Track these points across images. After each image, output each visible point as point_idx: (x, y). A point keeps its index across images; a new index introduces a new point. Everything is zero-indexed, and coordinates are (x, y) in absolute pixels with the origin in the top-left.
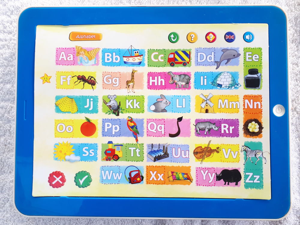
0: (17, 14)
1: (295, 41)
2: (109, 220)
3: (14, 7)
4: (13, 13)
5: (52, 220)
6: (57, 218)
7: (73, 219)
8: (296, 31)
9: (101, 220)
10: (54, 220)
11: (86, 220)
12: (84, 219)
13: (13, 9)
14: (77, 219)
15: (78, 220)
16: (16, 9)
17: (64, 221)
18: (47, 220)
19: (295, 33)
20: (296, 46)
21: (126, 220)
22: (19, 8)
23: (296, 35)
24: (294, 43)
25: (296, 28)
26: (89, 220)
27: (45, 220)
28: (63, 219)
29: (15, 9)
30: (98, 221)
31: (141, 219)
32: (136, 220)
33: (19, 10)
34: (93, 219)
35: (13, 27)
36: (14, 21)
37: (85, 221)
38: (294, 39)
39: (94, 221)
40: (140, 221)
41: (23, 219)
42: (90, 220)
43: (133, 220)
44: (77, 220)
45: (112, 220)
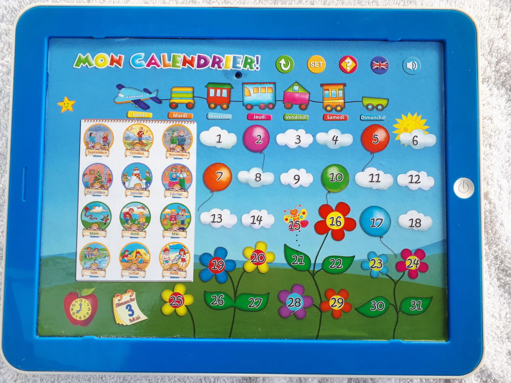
0: (10, 21)
1: (488, 81)
2: (158, 380)
3: (6, 9)
4: (5, 19)
5: (57, 378)
6: (67, 375)
7: (95, 377)
8: (489, 63)
9: (144, 378)
10: (60, 379)
11: (117, 379)
12: (113, 378)
13: (5, 13)
14: (102, 378)
15: (104, 379)
16: (10, 11)
17: (79, 381)
18: (48, 380)
19: (488, 66)
20: (488, 88)
21: (188, 378)
22: (16, 10)
23: (489, 69)
24: (486, 83)
25: (489, 58)
26: (122, 379)
27: (44, 380)
28: (76, 377)
29: (8, 13)
30: (137, 380)
31: (214, 377)
32: (205, 378)
33: (15, 13)
34: (130, 377)
35: (3, 44)
36: (5, 33)
37: (115, 380)
38: (487, 77)
39: (132, 381)
40: (212, 380)
41: (5, 379)
42: (124, 380)
43: (200, 379)
44: (100, 379)
45: (162, 379)
